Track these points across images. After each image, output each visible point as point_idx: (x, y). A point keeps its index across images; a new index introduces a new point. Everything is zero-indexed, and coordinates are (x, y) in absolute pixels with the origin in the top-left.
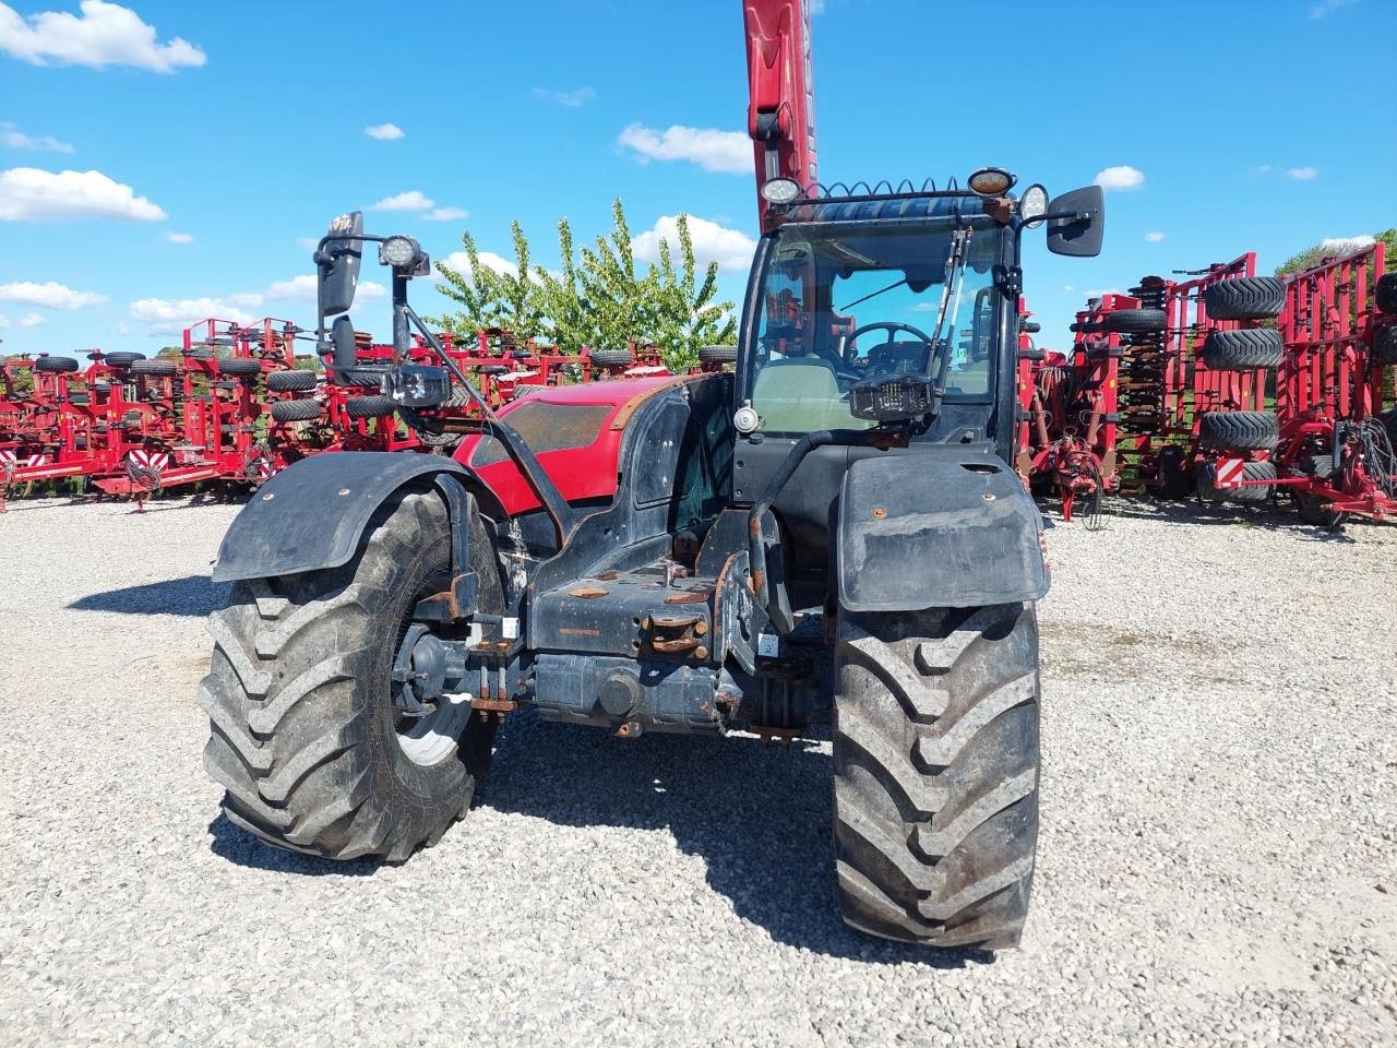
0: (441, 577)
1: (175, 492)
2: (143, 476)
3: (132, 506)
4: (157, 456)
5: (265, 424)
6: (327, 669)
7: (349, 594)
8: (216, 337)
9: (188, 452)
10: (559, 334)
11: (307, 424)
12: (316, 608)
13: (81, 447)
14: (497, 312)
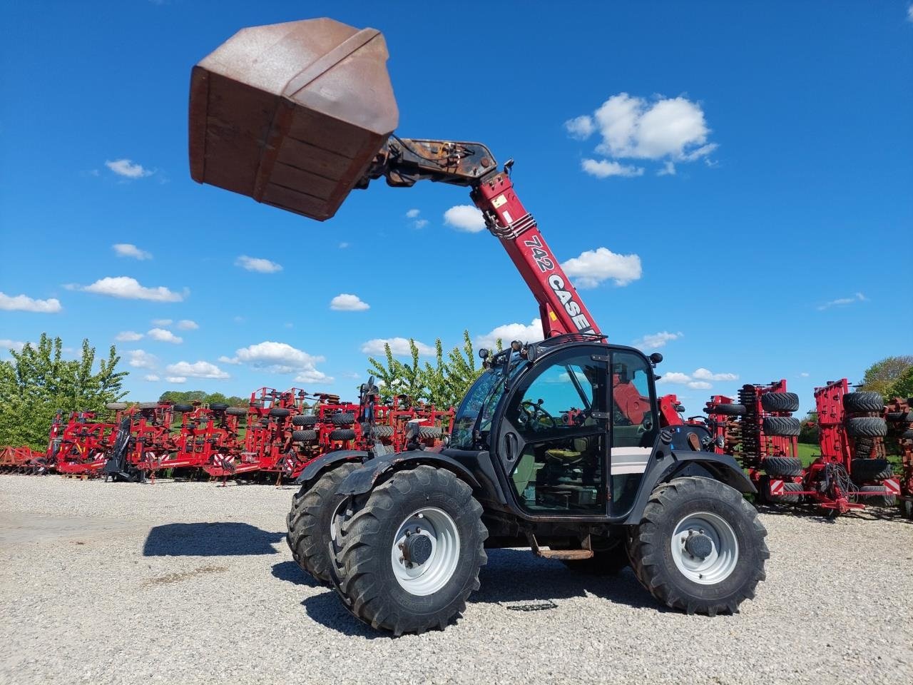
4: (229, 457)
8: (266, 396)
9: (249, 456)
10: (431, 399)
13: (189, 452)
14: (400, 384)
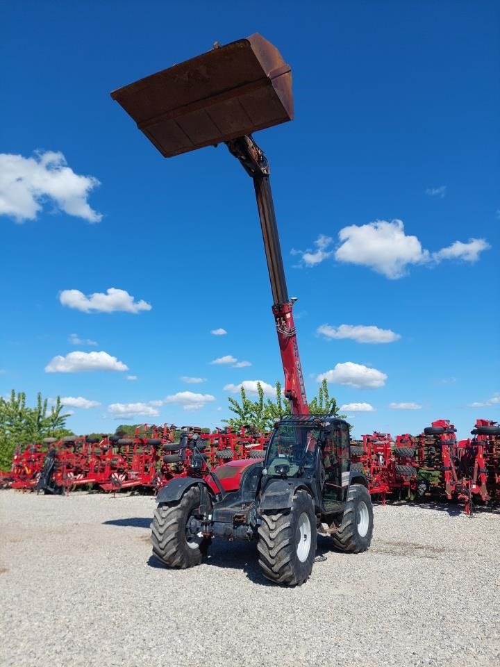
0: (197, 505)
1: (124, 490)
2: (117, 483)
3: (111, 495)
4: (121, 475)
5: (160, 463)
6: (174, 520)
7: (179, 506)
9: (133, 474)
11: (175, 464)
12: (173, 508)
13: (96, 472)
